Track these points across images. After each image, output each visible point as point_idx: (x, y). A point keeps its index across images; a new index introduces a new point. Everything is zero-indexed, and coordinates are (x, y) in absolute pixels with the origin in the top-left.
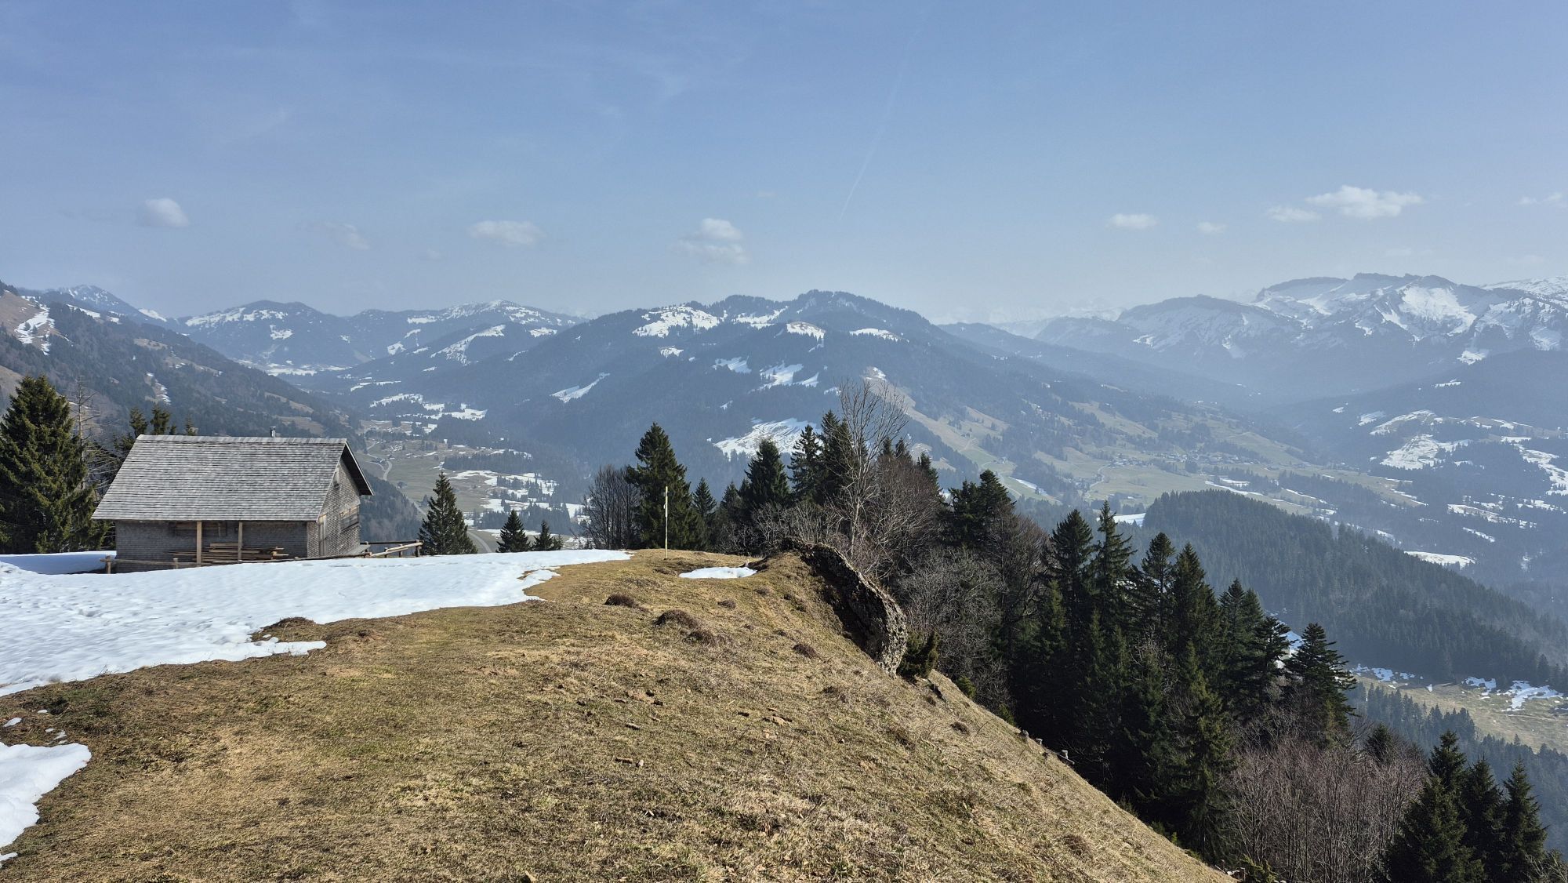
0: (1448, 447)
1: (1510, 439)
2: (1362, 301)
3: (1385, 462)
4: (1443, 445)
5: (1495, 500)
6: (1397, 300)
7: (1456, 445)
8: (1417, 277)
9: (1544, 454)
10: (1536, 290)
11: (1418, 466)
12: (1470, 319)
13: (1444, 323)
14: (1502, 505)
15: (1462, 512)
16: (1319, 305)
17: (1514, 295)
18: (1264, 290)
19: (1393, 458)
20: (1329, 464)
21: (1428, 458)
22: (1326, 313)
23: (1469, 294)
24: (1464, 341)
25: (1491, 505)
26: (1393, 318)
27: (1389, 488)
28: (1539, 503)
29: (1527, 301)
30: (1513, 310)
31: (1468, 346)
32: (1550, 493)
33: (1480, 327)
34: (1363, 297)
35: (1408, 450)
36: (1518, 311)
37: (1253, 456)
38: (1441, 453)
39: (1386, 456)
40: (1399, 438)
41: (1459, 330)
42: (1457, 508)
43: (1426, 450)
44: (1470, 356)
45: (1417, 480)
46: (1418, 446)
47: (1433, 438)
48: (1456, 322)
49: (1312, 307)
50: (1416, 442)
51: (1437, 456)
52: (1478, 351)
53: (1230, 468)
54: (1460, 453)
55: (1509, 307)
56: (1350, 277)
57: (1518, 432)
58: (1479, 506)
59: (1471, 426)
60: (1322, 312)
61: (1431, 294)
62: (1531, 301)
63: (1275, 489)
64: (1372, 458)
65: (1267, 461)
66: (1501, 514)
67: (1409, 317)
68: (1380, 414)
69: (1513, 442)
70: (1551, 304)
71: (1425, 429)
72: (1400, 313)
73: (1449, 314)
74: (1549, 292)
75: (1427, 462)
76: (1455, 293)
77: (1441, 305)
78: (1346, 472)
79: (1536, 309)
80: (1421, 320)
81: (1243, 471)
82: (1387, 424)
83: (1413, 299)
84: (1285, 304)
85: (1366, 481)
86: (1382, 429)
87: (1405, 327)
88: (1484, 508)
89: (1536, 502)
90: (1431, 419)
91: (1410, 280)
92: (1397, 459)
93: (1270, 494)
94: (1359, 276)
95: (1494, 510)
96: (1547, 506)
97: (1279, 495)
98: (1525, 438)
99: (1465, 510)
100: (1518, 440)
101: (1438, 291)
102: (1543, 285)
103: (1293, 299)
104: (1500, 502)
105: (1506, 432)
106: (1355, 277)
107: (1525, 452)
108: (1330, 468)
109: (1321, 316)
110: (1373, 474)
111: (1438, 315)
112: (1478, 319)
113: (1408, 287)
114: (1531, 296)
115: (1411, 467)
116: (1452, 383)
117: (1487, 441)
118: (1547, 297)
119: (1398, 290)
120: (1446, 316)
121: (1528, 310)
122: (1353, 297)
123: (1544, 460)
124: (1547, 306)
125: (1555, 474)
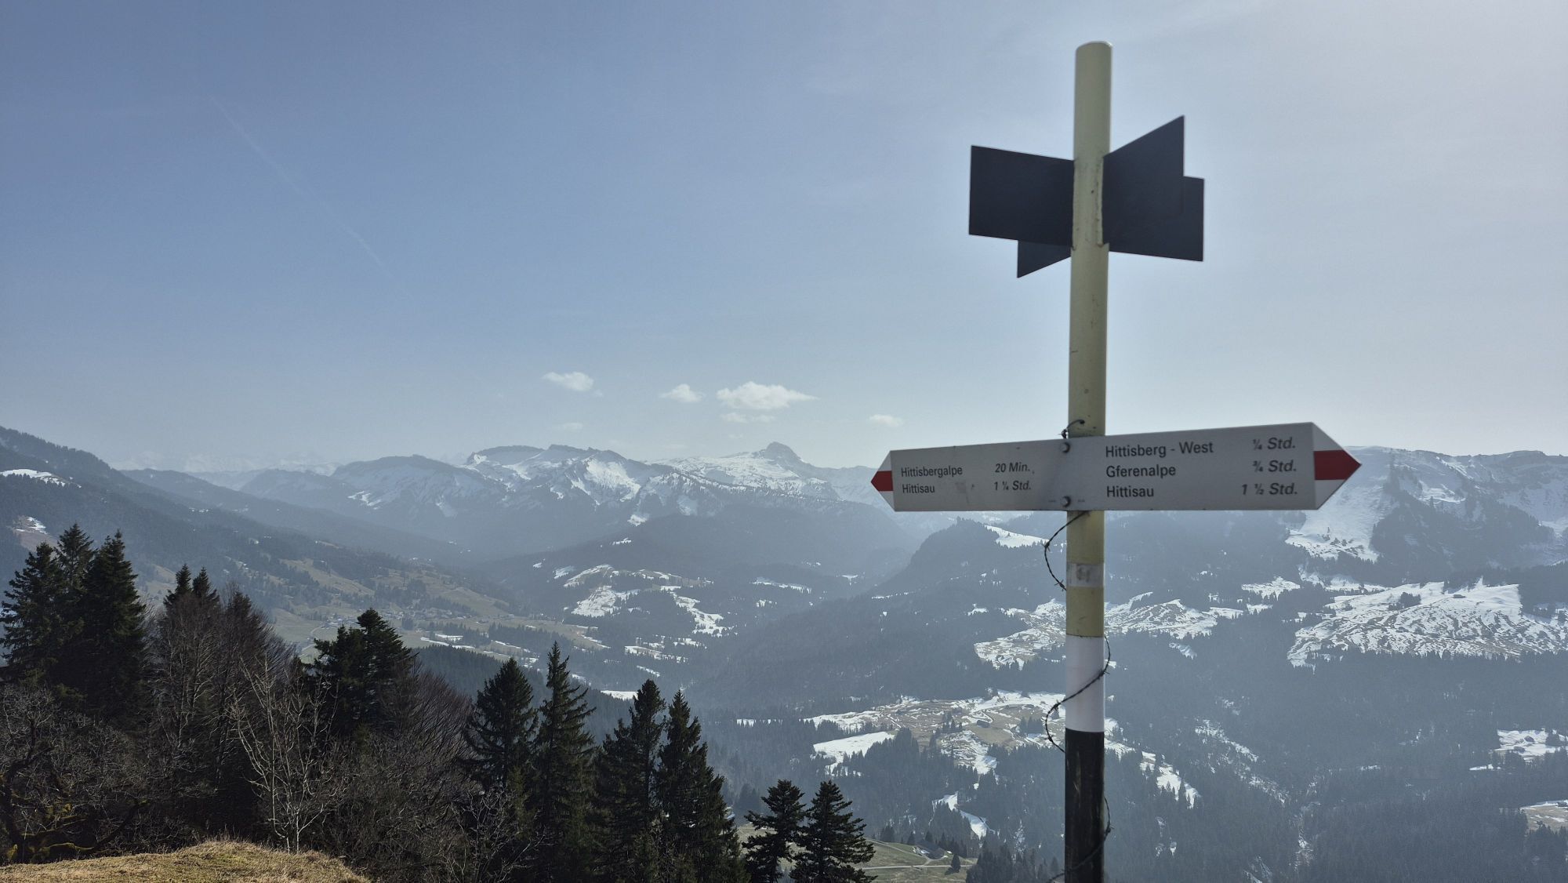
0: (623, 596)
1: (667, 588)
2: (555, 469)
3: (576, 611)
4: (619, 595)
5: (658, 641)
6: (583, 469)
7: (629, 594)
8: (597, 450)
9: (690, 600)
10: (680, 467)
11: (601, 613)
12: (636, 488)
13: (618, 491)
14: (664, 644)
15: (635, 652)
16: (521, 471)
17: (665, 470)
18: (473, 454)
19: (582, 607)
20: (530, 616)
21: (609, 607)
22: (526, 478)
23: (635, 468)
24: (631, 507)
25: (656, 644)
26: (578, 484)
27: (580, 634)
28: (688, 641)
29: (675, 475)
30: (665, 482)
31: (636, 511)
32: (695, 632)
33: (643, 495)
34: (556, 465)
35: (593, 600)
36: (669, 483)
37: (464, 610)
38: (618, 601)
39: (577, 606)
40: (586, 590)
41: (628, 497)
42: (632, 649)
43: (607, 599)
44: (637, 519)
45: (601, 626)
46: (600, 596)
47: (612, 589)
48: (627, 490)
49: (515, 472)
50: (599, 592)
51: (615, 604)
52: (641, 515)
53: (445, 624)
54: (632, 601)
55: (663, 479)
56: (546, 447)
57: (672, 582)
58: (648, 646)
59: (639, 577)
60: (523, 476)
61: (608, 466)
62: (678, 476)
63: (486, 642)
64: (565, 608)
65: (476, 614)
66: (664, 652)
67: (591, 484)
68: (571, 569)
69: (669, 590)
70: (692, 479)
71: (606, 582)
72: (585, 481)
73: (621, 484)
74: (689, 469)
75: (608, 610)
76: (625, 467)
77: (614, 476)
78: (545, 622)
79: (681, 483)
80: (601, 487)
81: (456, 625)
82: (577, 577)
83: (594, 468)
84: (492, 468)
85: (561, 629)
86: (573, 582)
87: (589, 493)
88: (651, 648)
89: (687, 639)
90: (610, 572)
91: (592, 453)
92: (585, 608)
93: (481, 647)
94: (553, 447)
95: (658, 649)
96: (694, 643)
97: (489, 647)
98: (677, 587)
99: (638, 650)
100: (672, 588)
101: (613, 464)
102: (685, 464)
103: (499, 464)
104: (662, 642)
105: (663, 582)
106: (550, 448)
107: (677, 598)
108: (531, 619)
109: (522, 480)
110: (566, 622)
111: (613, 484)
112: (641, 488)
113: (591, 459)
114: (677, 471)
115: (595, 615)
116: (625, 541)
117: (651, 590)
118: (687, 473)
119: (583, 461)
120: (619, 485)
121: (676, 482)
122: (548, 464)
123: (690, 604)
124: (688, 480)
125: (698, 616)
